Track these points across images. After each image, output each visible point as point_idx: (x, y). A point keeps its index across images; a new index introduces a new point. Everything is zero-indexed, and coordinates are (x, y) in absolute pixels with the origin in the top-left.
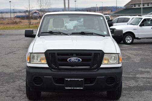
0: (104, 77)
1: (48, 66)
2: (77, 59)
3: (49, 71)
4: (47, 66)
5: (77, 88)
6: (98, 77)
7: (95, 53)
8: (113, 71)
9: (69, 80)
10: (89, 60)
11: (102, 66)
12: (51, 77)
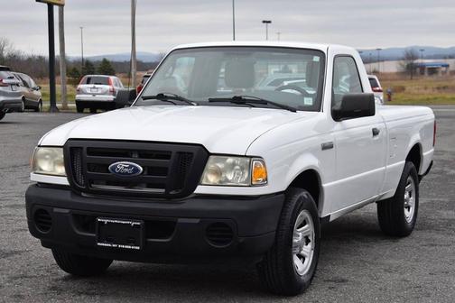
0: (197, 221)
1: (67, 183)
2: (131, 166)
3: (67, 196)
4: (64, 181)
5: (125, 245)
6: (180, 220)
7: (180, 153)
8: (229, 205)
9: (106, 221)
10: (163, 171)
11: (200, 190)
12: (67, 211)
